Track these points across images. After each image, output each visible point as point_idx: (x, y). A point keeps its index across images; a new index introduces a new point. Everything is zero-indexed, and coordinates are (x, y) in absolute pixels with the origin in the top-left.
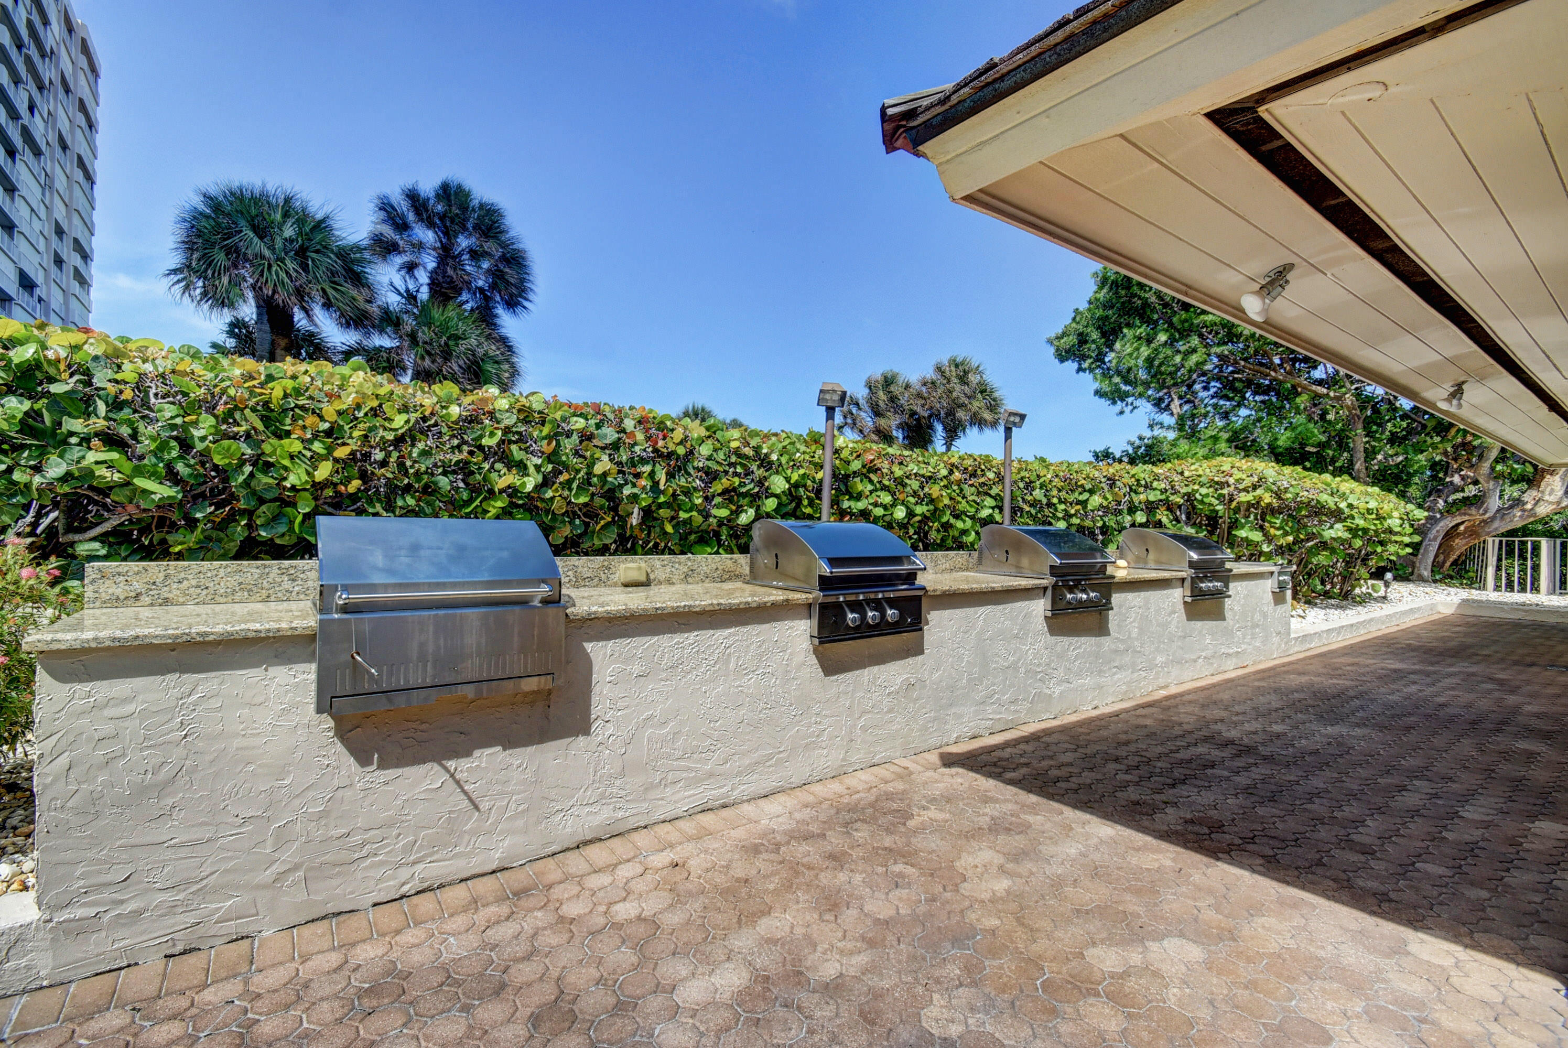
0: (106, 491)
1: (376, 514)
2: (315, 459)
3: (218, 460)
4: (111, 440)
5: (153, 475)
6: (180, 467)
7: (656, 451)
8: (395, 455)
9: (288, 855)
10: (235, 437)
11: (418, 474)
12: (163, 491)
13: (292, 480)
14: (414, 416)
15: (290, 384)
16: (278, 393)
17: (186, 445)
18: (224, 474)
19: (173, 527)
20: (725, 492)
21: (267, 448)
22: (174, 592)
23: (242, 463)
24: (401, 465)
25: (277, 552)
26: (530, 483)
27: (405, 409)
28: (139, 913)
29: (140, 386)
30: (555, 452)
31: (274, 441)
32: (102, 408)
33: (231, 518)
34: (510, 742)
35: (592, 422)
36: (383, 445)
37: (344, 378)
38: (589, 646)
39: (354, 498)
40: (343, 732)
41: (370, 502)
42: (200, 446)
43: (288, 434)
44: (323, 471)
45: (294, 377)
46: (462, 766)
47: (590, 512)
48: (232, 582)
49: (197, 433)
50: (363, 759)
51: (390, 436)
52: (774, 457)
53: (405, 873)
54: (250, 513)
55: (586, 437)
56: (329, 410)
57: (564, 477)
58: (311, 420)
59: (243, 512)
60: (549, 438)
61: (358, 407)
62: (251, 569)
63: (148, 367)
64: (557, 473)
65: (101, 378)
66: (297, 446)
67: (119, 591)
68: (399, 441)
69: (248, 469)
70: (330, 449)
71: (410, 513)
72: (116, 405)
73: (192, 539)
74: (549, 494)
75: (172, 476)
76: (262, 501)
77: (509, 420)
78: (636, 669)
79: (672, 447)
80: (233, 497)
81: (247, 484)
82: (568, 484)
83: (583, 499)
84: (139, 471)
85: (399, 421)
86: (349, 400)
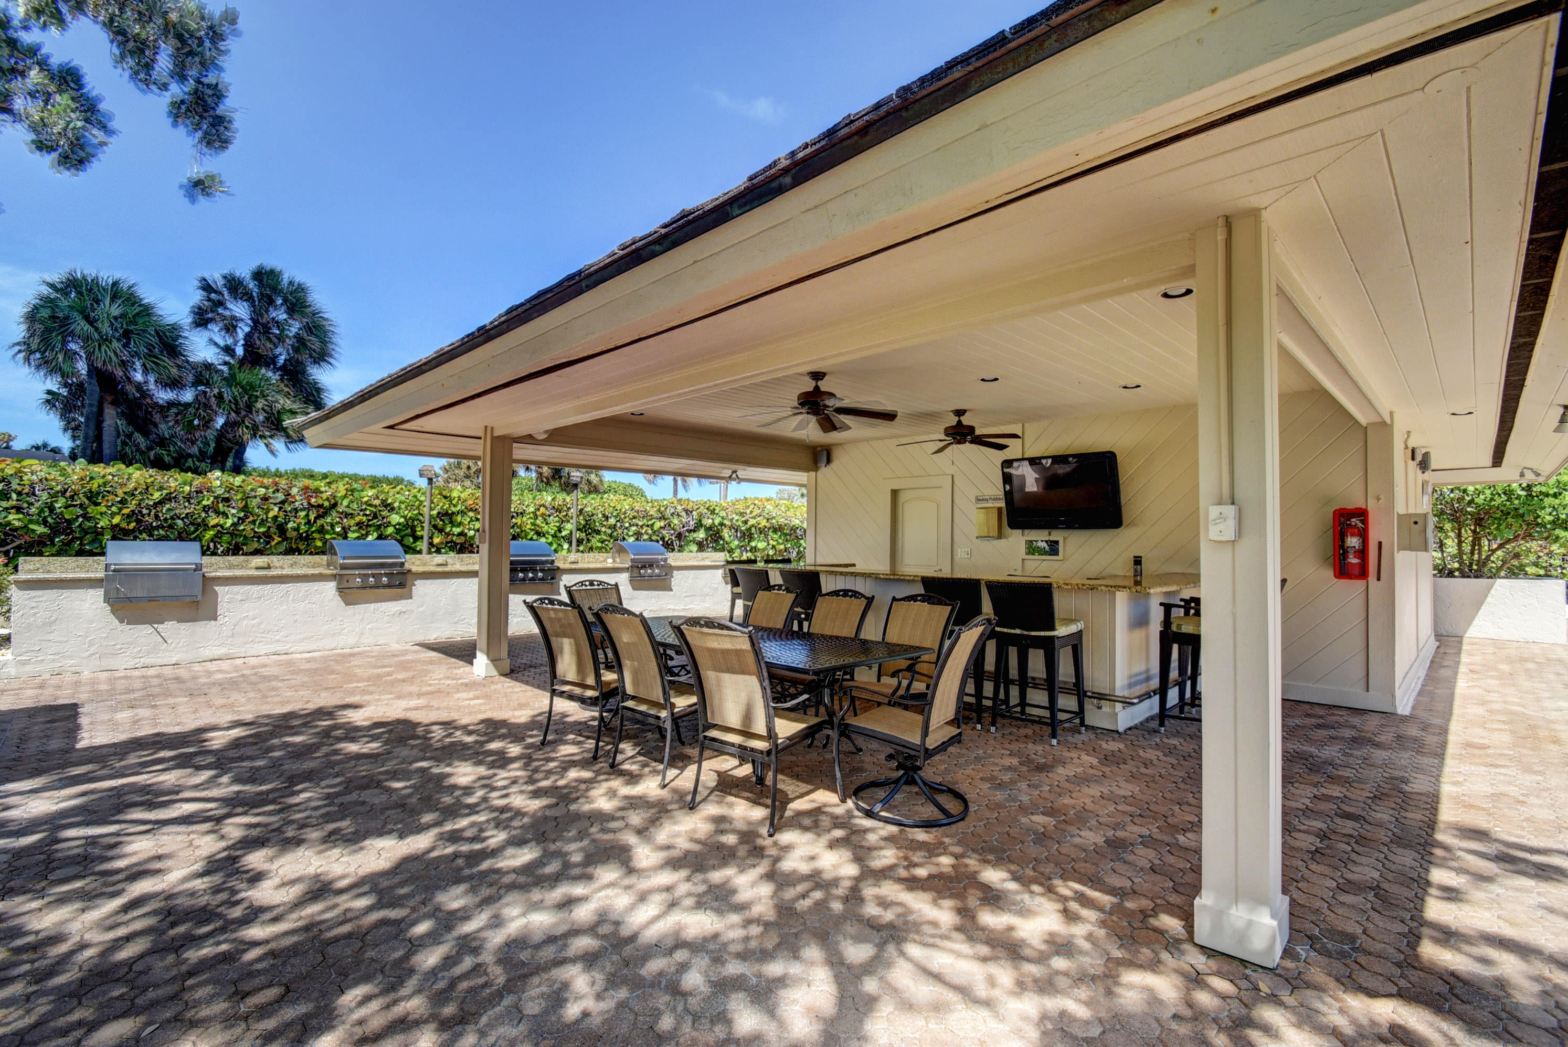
0: (16, 529)
1: (144, 540)
2: (113, 515)
3: (67, 517)
4: (19, 509)
5: (38, 523)
6: (49, 519)
7: (309, 503)
8: (153, 511)
9: (93, 649)
10: (75, 506)
11: (166, 520)
12: (40, 529)
13: (101, 524)
14: (165, 492)
15: (101, 481)
16: (96, 485)
17: (52, 509)
18: (69, 522)
19: (45, 545)
20: (357, 524)
21: (89, 510)
22: (52, 568)
23: (78, 517)
24: (157, 517)
25: (91, 554)
26: (229, 522)
27: (161, 489)
28: (42, 661)
29: (32, 486)
30: (246, 506)
31: (93, 507)
32: (14, 496)
33: (72, 540)
34: (180, 621)
35: (271, 490)
36: (148, 507)
37: (130, 474)
38: (217, 588)
39: (133, 531)
40: (113, 612)
41: (141, 533)
42: (58, 511)
43: (99, 504)
44: (116, 520)
45: (104, 476)
46: (161, 627)
47: (268, 536)
48: (74, 565)
49: (57, 505)
50: (121, 621)
51: (151, 503)
52: (396, 505)
53: (137, 660)
54: (81, 539)
55: (265, 499)
56: (120, 492)
57: (251, 519)
58: (111, 497)
59: (77, 538)
60: (242, 499)
61: (136, 489)
62: (82, 560)
63: (34, 477)
64: (246, 517)
65: (15, 485)
66: (104, 509)
67: (31, 567)
68: (156, 505)
69: (80, 520)
70: (120, 509)
71: (160, 539)
72: (19, 494)
73: (54, 550)
74: (242, 528)
75: (45, 522)
76: (87, 533)
77: (220, 491)
78: (240, 597)
79: (320, 502)
80: (72, 531)
81: (80, 525)
82: (254, 522)
83: (262, 530)
84: (31, 522)
85: (157, 496)
86: (131, 486)
